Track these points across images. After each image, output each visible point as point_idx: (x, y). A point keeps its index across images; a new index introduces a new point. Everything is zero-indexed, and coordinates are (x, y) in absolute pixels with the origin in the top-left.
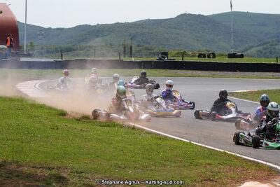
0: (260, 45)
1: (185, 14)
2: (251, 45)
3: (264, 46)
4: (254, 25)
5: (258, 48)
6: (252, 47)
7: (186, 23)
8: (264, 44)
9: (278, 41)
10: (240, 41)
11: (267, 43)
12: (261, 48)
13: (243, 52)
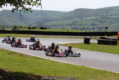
0: (36, 23)
1: (5, 10)
2: (33, 23)
3: (38, 24)
4: (33, 15)
5: (35, 25)
6: (33, 24)
7: (5, 13)
8: (38, 23)
9: (44, 22)
10: (28, 21)
11: (39, 22)
12: (37, 25)
13: (29, 26)
